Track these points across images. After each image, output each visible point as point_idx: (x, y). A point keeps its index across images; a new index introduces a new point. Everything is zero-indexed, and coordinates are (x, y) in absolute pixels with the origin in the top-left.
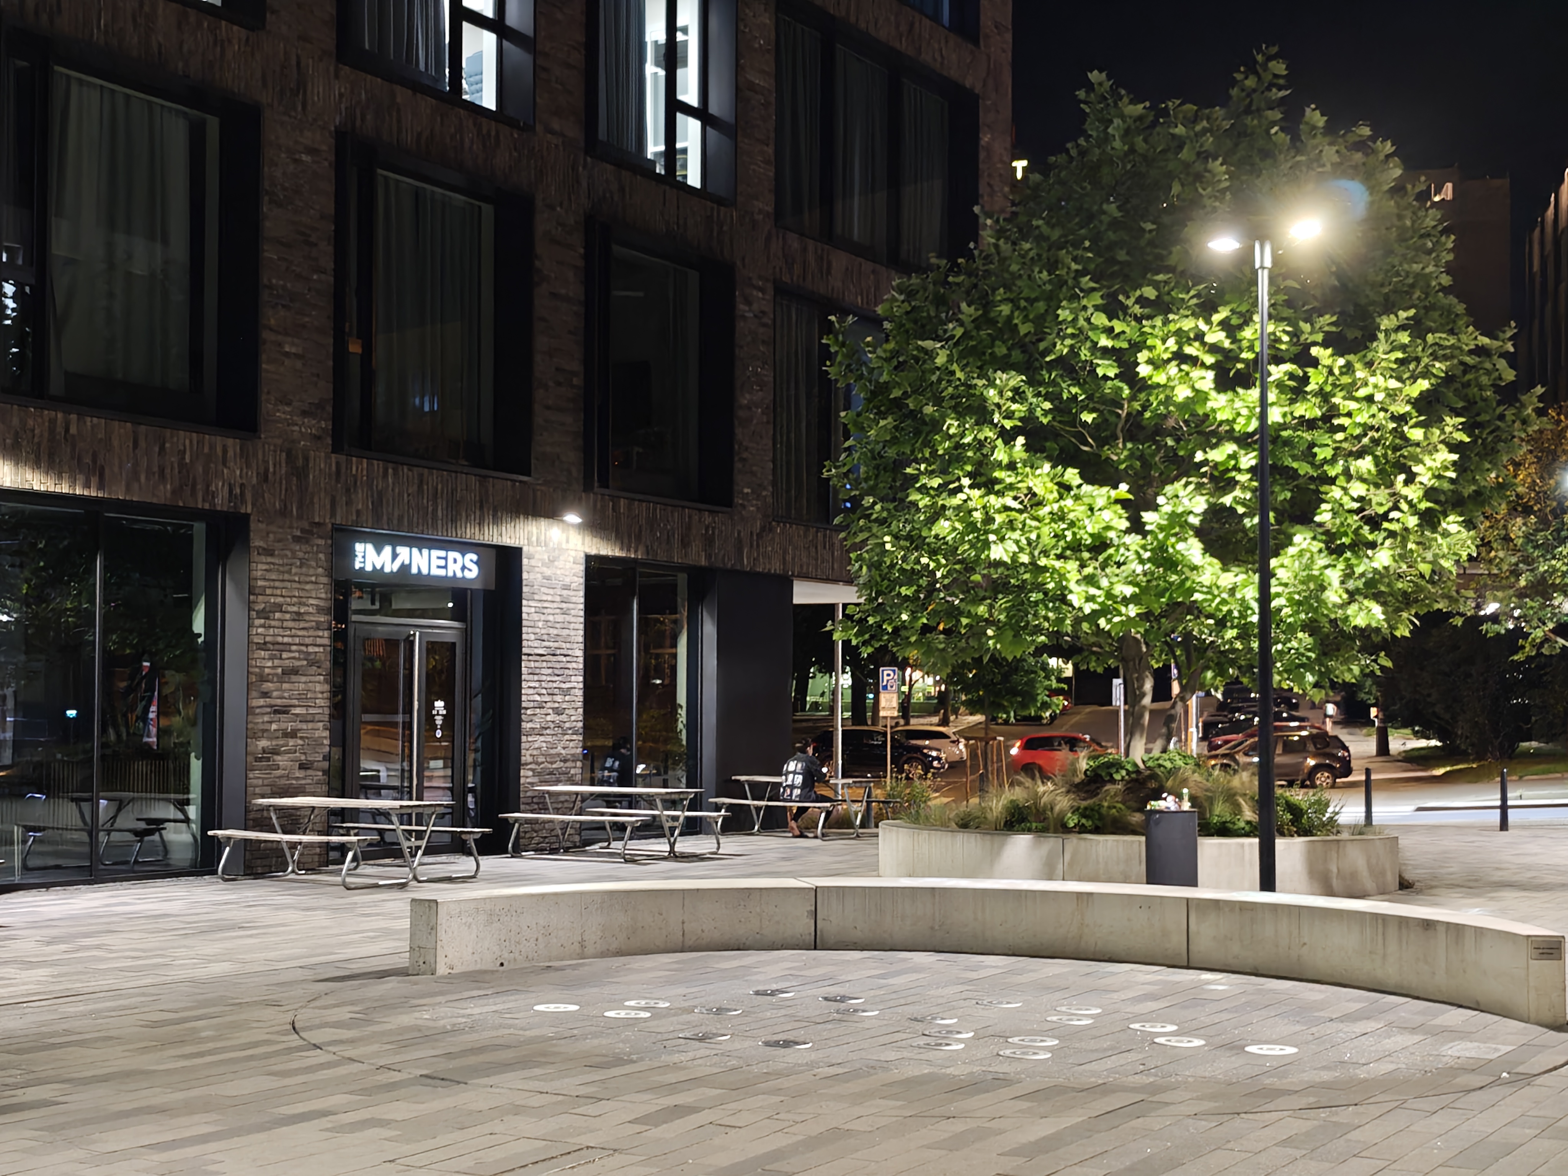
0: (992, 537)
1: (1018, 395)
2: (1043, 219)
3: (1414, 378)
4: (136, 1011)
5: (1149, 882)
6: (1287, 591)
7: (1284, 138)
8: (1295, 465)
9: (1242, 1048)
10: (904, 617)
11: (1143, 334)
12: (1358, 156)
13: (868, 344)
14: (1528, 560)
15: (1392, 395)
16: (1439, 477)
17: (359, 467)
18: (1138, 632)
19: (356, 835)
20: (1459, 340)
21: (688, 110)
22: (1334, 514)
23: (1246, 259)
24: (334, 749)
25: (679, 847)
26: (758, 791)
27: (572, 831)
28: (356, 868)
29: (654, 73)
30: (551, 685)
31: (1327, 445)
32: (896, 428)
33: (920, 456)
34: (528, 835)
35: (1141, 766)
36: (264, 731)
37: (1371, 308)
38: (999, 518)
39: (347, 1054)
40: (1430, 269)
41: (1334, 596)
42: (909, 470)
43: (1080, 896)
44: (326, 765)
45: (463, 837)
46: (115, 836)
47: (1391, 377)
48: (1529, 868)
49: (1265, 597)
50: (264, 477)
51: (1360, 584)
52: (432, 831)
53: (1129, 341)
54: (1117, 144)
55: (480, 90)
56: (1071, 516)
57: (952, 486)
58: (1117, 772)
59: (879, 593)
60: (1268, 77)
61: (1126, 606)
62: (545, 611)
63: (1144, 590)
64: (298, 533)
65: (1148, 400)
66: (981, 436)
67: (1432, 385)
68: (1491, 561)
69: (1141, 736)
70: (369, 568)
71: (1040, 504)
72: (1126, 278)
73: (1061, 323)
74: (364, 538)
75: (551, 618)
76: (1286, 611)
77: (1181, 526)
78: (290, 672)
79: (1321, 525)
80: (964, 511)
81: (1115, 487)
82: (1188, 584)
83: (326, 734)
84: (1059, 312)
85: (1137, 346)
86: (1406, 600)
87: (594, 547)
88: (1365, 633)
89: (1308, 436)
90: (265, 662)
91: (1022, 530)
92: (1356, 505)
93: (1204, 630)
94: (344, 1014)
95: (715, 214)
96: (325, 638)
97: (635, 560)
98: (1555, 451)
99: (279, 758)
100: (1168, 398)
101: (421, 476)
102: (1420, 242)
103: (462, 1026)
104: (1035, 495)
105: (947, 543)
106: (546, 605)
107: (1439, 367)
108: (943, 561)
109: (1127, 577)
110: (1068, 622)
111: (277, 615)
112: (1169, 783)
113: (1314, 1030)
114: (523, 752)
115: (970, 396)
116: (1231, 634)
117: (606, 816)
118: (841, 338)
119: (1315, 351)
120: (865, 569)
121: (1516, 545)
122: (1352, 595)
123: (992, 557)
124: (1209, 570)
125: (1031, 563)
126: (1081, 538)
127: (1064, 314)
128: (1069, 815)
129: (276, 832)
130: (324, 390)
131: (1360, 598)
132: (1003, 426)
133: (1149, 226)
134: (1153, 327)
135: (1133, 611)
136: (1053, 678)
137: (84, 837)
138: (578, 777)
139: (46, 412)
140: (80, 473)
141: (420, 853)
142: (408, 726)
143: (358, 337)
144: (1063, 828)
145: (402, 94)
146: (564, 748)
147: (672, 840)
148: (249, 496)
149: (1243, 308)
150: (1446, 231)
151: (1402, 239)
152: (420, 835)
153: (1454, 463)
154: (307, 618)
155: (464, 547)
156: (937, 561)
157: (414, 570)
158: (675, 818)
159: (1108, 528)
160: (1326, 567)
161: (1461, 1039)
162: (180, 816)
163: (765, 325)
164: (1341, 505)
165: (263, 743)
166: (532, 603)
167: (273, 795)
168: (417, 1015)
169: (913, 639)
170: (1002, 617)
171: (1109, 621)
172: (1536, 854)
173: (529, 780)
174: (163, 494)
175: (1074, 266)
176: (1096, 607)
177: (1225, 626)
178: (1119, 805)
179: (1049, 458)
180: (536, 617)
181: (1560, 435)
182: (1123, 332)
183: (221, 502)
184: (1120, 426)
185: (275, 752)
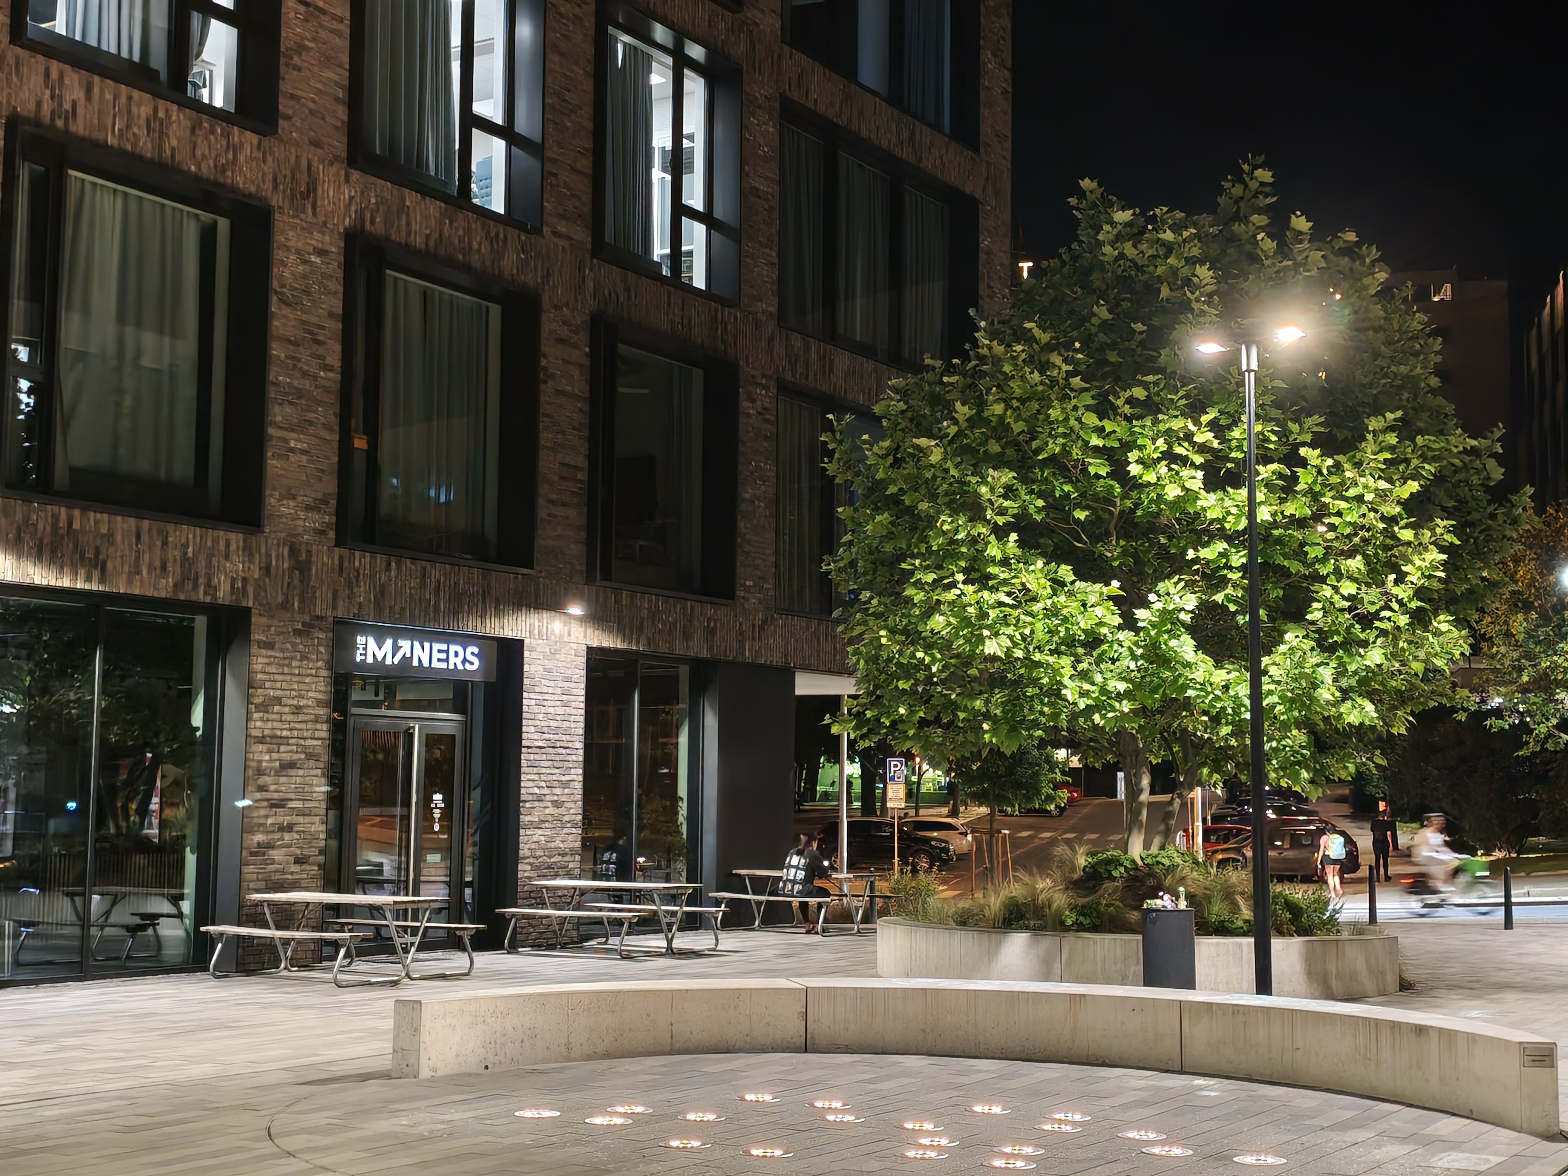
0: (986, 633)
1: (1009, 492)
2: (1036, 322)
3: (1404, 480)
4: (111, 1115)
5: (1146, 984)
6: (1279, 688)
7: (1269, 245)
8: (1286, 563)
9: (1230, 1159)
10: (902, 711)
11: (1133, 433)
12: (1345, 261)
13: (865, 442)
14: (1530, 656)
15: (1382, 495)
16: (1430, 577)
17: (361, 560)
18: (1133, 728)
19: (350, 931)
20: (1448, 442)
21: (693, 214)
22: (1325, 612)
23: (1233, 360)
24: (329, 841)
25: (677, 943)
26: (759, 886)
27: (570, 927)
28: (350, 963)
29: (659, 177)
30: (550, 777)
31: (1319, 544)
32: (893, 523)
33: (916, 551)
34: (525, 931)
35: (1140, 863)
36: (260, 825)
37: (1361, 409)
38: (992, 614)
39: (319, 1162)
40: (1418, 370)
41: (1325, 694)
42: (903, 566)
43: (1073, 998)
44: (321, 859)
45: (458, 933)
46: (108, 931)
47: (1380, 477)
48: (1532, 968)
49: (1256, 694)
50: (267, 570)
51: (1353, 682)
52: (426, 928)
53: (1120, 440)
54: (1107, 249)
55: (489, 195)
56: (1065, 612)
57: (946, 581)
58: (1116, 868)
59: (876, 687)
60: (1254, 185)
61: (1120, 702)
62: (546, 703)
63: (1138, 686)
64: (300, 626)
65: (1140, 498)
66: (974, 532)
67: (1420, 485)
68: (1493, 657)
69: (1139, 832)
70: (370, 660)
71: (1035, 599)
72: (1117, 380)
73: (1052, 423)
74: (365, 630)
75: (551, 710)
76: (1279, 708)
77: (1172, 623)
78: (288, 766)
79: (1313, 623)
80: (959, 607)
81: (1107, 584)
82: (1181, 681)
83: (323, 828)
84: (1051, 411)
85: (1128, 446)
86: (1402, 698)
87: (596, 640)
88: (1360, 730)
89: (1298, 535)
90: (262, 755)
91: (1015, 625)
92: (1347, 604)
93: (1198, 726)
94: (321, 1119)
95: (719, 315)
96: (323, 732)
97: (637, 652)
98: (1554, 547)
99: (271, 852)
100: (1159, 496)
101: (425, 569)
102: (1410, 343)
103: (439, 1133)
104: (1029, 590)
105: (942, 638)
106: (546, 697)
107: (1429, 468)
108: (939, 656)
109: (1120, 674)
110: (1063, 716)
111: (277, 708)
112: (1168, 881)
113: (1304, 1139)
114: (521, 846)
115: (963, 493)
116: (1225, 730)
117: (606, 910)
118: (838, 436)
119: (1303, 451)
120: (862, 662)
121: (1517, 641)
122: (1346, 694)
123: (987, 652)
124: (1202, 667)
125: (1025, 658)
126: (1075, 634)
127: (1055, 413)
128: (1067, 913)
129: (267, 927)
130: (330, 486)
131: (1354, 696)
132: (996, 523)
133: (1139, 327)
134: (1143, 427)
135: (1126, 706)
136: (1057, 770)
137: (77, 931)
138: (577, 872)
139: (49, 507)
140: (82, 566)
141: (413, 949)
142: (406, 818)
143: (365, 433)
144: (1059, 926)
145: (411, 198)
146: (563, 842)
147: (670, 936)
148: (250, 590)
149: (1231, 409)
150: (1434, 334)
151: (1389, 343)
152: (415, 931)
153: (1444, 564)
154: (306, 711)
155: (466, 640)
156: (932, 656)
157: (415, 663)
158: (673, 914)
159: (1101, 624)
160: (1318, 665)
161: (1453, 1149)
162: (172, 910)
163: (767, 421)
164: (1332, 603)
165: (259, 837)
166: (532, 696)
167: (268, 890)
168: (395, 1120)
169: (911, 733)
170: (998, 712)
171: (1103, 717)
172: (1538, 954)
173: (526, 874)
174: (163, 588)
175: (1065, 367)
176: (1090, 702)
177: (1219, 723)
178: (1118, 903)
179: (1043, 555)
180: (536, 709)
181: (1559, 531)
182: (1114, 432)
183: (223, 595)
184: (1113, 523)
185: (270, 846)
